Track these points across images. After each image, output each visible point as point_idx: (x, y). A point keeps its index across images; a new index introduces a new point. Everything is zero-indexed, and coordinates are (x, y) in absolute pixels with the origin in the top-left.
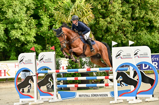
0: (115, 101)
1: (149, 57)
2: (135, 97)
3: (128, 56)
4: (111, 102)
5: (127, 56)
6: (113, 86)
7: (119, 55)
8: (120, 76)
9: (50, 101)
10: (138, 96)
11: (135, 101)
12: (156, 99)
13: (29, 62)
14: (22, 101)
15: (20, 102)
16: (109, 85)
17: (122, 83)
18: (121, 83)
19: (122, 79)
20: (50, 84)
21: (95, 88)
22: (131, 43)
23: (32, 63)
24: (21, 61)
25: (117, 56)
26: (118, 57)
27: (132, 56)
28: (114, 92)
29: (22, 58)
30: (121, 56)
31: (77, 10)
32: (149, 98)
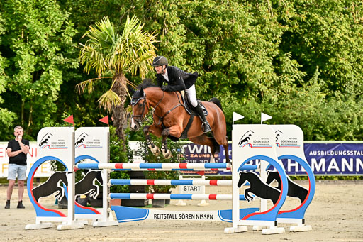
0: (234, 228)
1: (299, 147)
2: (274, 222)
3: (264, 143)
4: (227, 230)
5: (261, 143)
6: (232, 200)
7: (245, 140)
8: (247, 181)
9: (95, 224)
10: (278, 220)
11: (273, 229)
12: (308, 227)
13: (60, 145)
14: (41, 222)
15: (38, 223)
16: (217, 197)
17: (249, 193)
18: (246, 194)
19: (249, 187)
20: (96, 190)
21: (157, 205)
22: (265, 117)
23: (66, 148)
24: (42, 143)
25: (242, 142)
26: (244, 143)
27: (273, 142)
28: (231, 211)
29: (46, 138)
30: (250, 141)
31: (128, 46)
32: (296, 225)
